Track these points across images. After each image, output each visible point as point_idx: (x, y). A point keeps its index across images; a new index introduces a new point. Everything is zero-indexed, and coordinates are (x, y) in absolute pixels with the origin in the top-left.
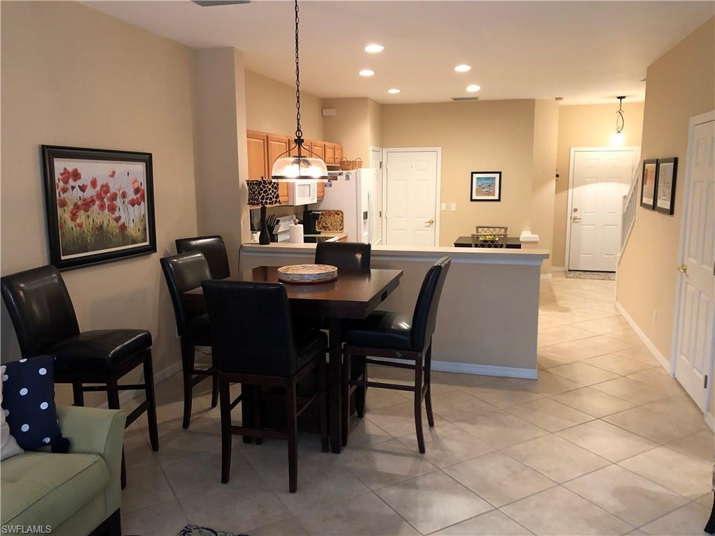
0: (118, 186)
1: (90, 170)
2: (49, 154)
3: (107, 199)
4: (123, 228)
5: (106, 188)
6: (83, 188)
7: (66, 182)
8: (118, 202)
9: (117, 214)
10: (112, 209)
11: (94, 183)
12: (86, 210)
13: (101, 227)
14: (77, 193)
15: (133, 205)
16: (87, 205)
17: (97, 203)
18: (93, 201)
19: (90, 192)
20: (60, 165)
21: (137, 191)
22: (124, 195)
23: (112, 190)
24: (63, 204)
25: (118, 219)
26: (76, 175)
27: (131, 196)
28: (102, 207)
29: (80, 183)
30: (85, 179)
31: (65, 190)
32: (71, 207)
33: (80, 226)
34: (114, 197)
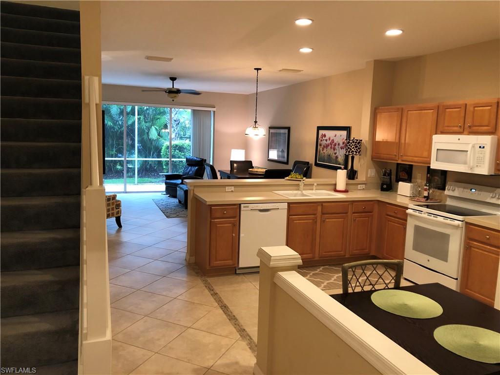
0: (337, 141)
1: (330, 134)
2: (319, 128)
3: (333, 145)
4: (337, 157)
5: (333, 141)
6: (326, 140)
7: (322, 138)
8: (337, 147)
9: (335, 152)
10: (334, 149)
11: (329, 139)
12: (327, 148)
13: (330, 155)
14: (325, 141)
15: (342, 149)
16: (327, 146)
17: (330, 146)
18: (329, 145)
19: (329, 142)
20: (321, 132)
21: (343, 143)
22: (339, 144)
23: (335, 142)
24: (321, 145)
25: (335, 153)
26: (325, 136)
27: (341, 145)
28: (331, 148)
29: (326, 138)
30: (327, 138)
31: (322, 141)
32: (323, 146)
33: (324, 153)
34: (335, 145)
